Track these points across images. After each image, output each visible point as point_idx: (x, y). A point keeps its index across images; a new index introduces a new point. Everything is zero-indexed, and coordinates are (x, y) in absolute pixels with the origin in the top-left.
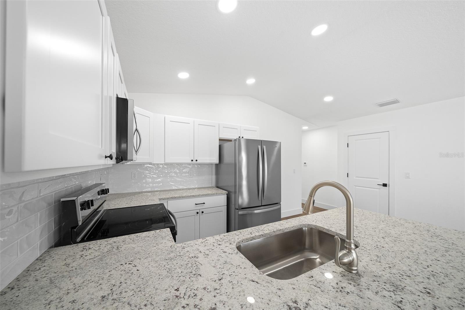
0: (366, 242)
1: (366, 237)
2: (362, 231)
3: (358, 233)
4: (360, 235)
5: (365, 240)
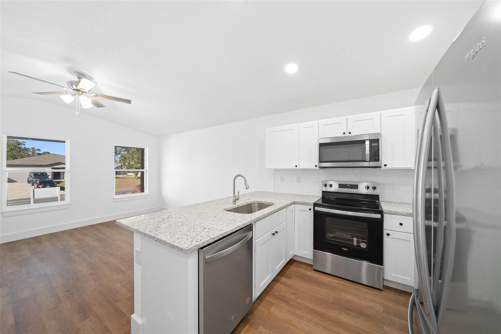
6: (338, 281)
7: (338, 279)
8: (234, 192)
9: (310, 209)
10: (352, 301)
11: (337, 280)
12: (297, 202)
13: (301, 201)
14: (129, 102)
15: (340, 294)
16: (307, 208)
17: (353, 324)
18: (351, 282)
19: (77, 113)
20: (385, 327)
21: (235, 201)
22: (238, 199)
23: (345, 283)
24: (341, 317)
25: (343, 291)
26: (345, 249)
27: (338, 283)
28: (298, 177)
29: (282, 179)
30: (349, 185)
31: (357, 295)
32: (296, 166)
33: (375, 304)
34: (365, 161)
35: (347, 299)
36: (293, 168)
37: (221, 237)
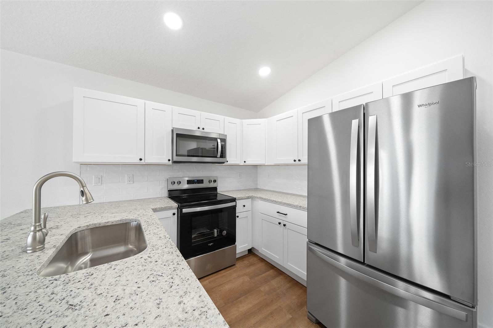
0: (28, 285)
1: (33, 296)
2: (51, 303)
3: (55, 291)
4: (49, 291)
5: (33, 286)
6: (208, 280)
7: (205, 278)
10: (232, 289)
11: (205, 280)
15: (220, 290)
17: (251, 306)
18: (215, 274)
20: (261, 289)
23: (214, 278)
24: (241, 310)
25: (219, 286)
26: (211, 244)
27: (209, 283)
30: (196, 181)
31: (229, 281)
33: (242, 277)
34: (216, 157)
35: (228, 290)
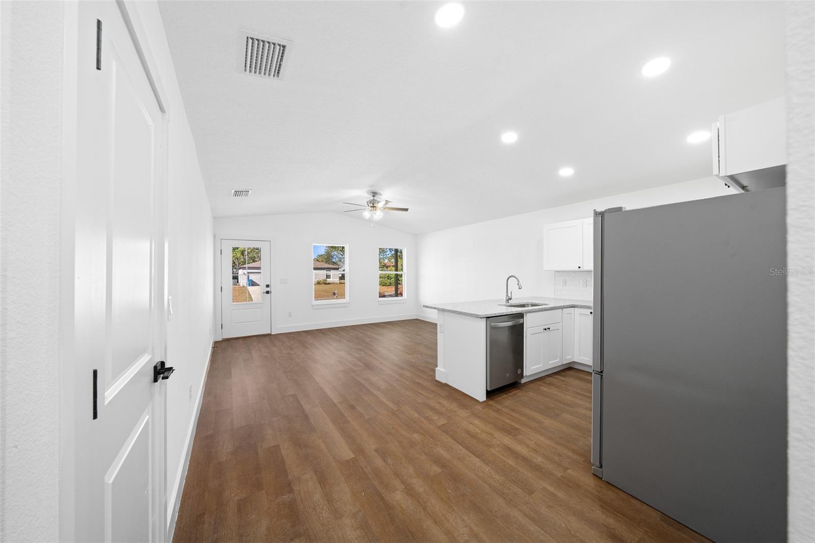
8: (507, 292)
9: (591, 313)
12: (577, 305)
13: (581, 304)
14: (406, 210)
16: (588, 311)
19: (372, 225)
21: (508, 301)
22: (511, 299)
28: (585, 281)
29: (565, 282)
32: (579, 267)
36: (576, 269)
37: (500, 315)
